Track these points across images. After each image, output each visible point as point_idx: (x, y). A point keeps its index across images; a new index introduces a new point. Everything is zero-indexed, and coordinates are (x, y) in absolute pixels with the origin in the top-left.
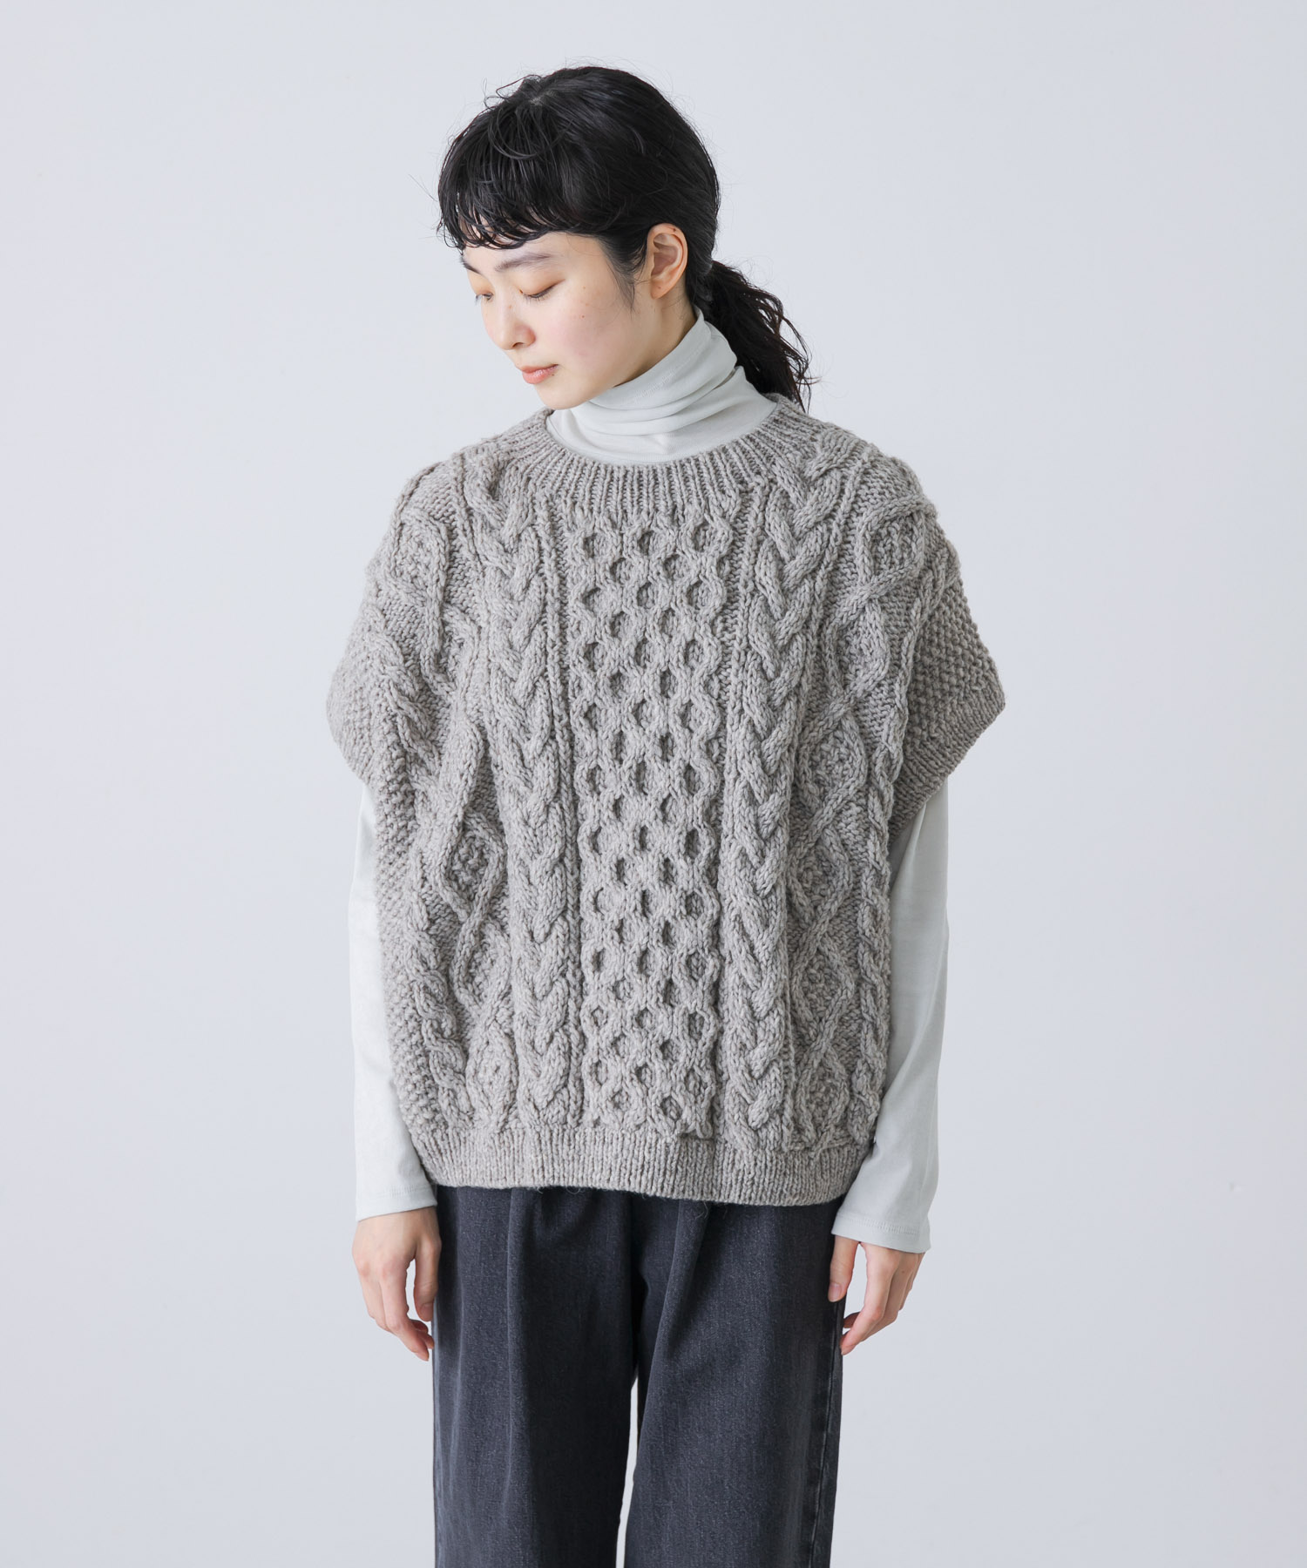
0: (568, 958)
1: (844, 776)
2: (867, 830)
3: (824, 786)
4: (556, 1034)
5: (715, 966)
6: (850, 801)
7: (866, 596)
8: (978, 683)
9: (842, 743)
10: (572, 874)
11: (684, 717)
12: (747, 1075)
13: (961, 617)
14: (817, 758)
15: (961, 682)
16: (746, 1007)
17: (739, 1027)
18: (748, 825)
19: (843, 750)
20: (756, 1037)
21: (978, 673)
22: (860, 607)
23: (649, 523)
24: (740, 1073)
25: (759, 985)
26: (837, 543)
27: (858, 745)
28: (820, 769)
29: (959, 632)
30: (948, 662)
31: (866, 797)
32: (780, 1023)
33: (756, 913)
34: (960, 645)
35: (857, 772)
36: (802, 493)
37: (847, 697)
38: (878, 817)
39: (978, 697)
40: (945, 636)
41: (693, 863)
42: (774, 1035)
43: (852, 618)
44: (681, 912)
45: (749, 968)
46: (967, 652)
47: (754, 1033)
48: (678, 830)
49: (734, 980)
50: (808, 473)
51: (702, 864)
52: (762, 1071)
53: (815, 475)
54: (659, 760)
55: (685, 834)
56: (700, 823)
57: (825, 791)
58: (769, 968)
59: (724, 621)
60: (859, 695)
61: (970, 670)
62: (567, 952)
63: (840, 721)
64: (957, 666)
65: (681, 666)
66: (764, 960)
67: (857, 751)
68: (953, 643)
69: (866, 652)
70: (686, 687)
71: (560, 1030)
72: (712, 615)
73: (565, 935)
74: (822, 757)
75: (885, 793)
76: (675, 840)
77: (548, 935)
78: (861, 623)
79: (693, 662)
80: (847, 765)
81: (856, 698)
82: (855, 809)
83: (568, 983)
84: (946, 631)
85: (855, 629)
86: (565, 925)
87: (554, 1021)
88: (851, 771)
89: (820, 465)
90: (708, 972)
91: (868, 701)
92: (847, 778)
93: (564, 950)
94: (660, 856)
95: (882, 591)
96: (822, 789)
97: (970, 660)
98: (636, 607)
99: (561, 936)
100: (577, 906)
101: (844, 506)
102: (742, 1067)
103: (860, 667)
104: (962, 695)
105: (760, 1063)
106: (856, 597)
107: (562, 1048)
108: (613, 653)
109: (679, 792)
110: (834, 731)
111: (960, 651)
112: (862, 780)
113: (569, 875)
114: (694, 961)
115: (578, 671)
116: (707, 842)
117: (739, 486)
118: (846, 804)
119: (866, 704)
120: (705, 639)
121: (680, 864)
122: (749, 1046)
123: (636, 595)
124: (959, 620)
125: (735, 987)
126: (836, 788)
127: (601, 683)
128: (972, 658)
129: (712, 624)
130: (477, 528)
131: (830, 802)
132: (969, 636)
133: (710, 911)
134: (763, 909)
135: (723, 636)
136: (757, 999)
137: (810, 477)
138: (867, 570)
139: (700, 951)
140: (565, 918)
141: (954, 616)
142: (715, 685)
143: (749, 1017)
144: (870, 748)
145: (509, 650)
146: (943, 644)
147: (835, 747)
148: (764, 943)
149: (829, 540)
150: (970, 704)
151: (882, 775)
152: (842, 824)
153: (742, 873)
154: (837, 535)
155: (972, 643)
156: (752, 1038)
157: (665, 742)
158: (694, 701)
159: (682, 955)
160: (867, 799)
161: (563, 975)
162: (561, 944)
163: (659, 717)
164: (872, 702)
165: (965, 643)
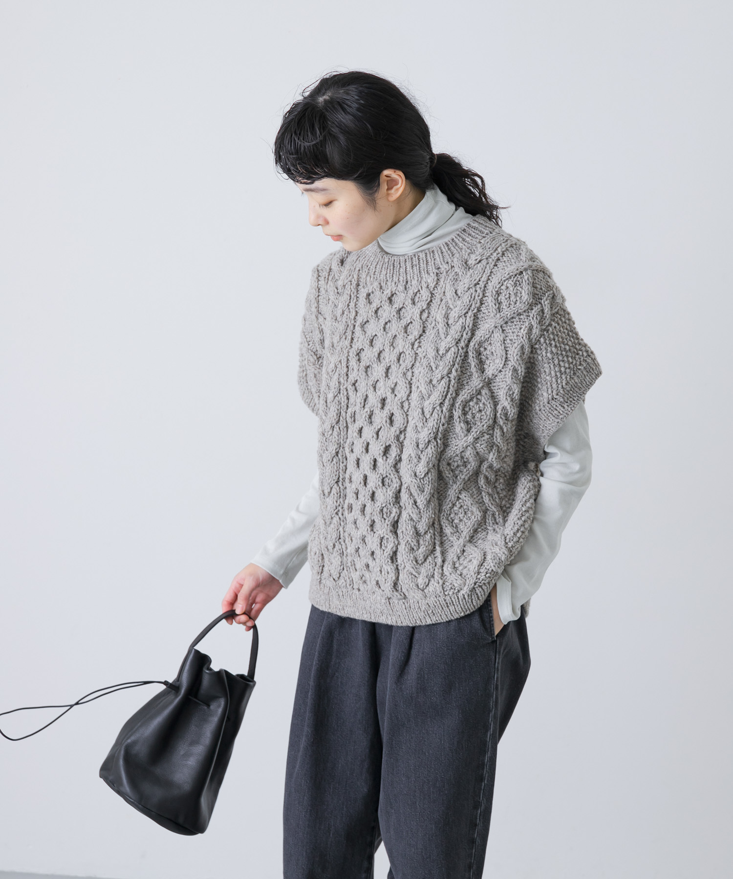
0: (339, 505)
1: (481, 419)
2: (492, 446)
3: (470, 424)
4: (336, 544)
5: (396, 512)
6: (484, 433)
7: (493, 325)
8: (580, 364)
9: (481, 401)
10: (343, 463)
11: (393, 390)
12: (414, 562)
13: (567, 329)
14: (467, 409)
15: (571, 365)
16: (413, 529)
17: (410, 540)
18: (412, 442)
19: (481, 405)
20: (419, 544)
21: (580, 359)
22: (491, 331)
23: (395, 288)
24: (410, 561)
25: (420, 520)
26: (480, 298)
27: (489, 403)
28: (469, 415)
29: (566, 337)
30: (562, 354)
31: (493, 429)
32: (431, 536)
33: (416, 486)
34: (567, 344)
35: (488, 417)
36: (464, 272)
37: (484, 378)
38: (499, 440)
39: (582, 372)
40: (559, 341)
41: (386, 460)
42: (429, 542)
43: (487, 336)
44: (379, 485)
45: (414, 512)
46: (572, 348)
47: (418, 542)
48: (381, 444)
49: (406, 517)
50: (469, 262)
51: (391, 461)
52: (423, 560)
53: (474, 262)
54: (379, 409)
55: (384, 446)
56: (392, 440)
57: (471, 427)
58: (425, 512)
59: (420, 343)
60: (490, 377)
61: (575, 358)
62: (338, 502)
63: (480, 391)
64: (567, 356)
65: (395, 364)
66: (422, 508)
67: (489, 406)
68: (563, 344)
69: (495, 354)
70: (396, 374)
71: (338, 542)
72: (413, 340)
73: (337, 494)
74: (470, 409)
75: (504, 427)
76: (379, 449)
77: (330, 493)
78: (492, 339)
79: (401, 362)
80: (483, 413)
81: (489, 378)
82: (487, 437)
83: (340, 518)
84: (558, 338)
85: (489, 342)
86: (338, 488)
87: (334, 537)
88: (485, 416)
89: (477, 258)
90: (392, 515)
91: (496, 379)
92: (483, 421)
93: (337, 502)
94: (372, 456)
95: (501, 322)
96: (469, 426)
97: (574, 352)
98: (382, 332)
99: (336, 494)
100: (344, 479)
101: (484, 278)
102: (412, 558)
103: (491, 361)
104: (572, 372)
105: (422, 556)
106: (489, 326)
107: (339, 551)
108: (369, 355)
109: (385, 425)
110: (477, 395)
111: (567, 348)
112: (491, 422)
113: (341, 463)
114: (385, 510)
115: (353, 363)
116: (395, 450)
117: (436, 270)
118: (482, 434)
119: (495, 381)
120: (408, 351)
121: (380, 461)
122: (415, 548)
123: (383, 326)
124: (565, 330)
125: (407, 520)
126: (476, 426)
127: (361, 369)
128: (575, 351)
129: (413, 345)
130: (330, 278)
131: (473, 434)
132: (572, 339)
133: (395, 485)
134: (420, 484)
135: (417, 350)
136: (419, 527)
137: (471, 264)
138: (494, 311)
139: (389, 505)
140: (338, 485)
141: (562, 329)
142: (409, 374)
143: (415, 535)
144: (496, 404)
145: (331, 348)
146: (558, 345)
147: (477, 403)
148: (421, 501)
149: (475, 296)
150: (578, 376)
151: (501, 418)
152: (478, 445)
153: (409, 466)
154: (479, 294)
155: (574, 343)
156: (417, 544)
157: (383, 401)
158: (398, 381)
159: (379, 506)
160: (494, 431)
161: (337, 514)
162: (335, 498)
163: (383, 390)
164: (497, 380)
165: (570, 343)
